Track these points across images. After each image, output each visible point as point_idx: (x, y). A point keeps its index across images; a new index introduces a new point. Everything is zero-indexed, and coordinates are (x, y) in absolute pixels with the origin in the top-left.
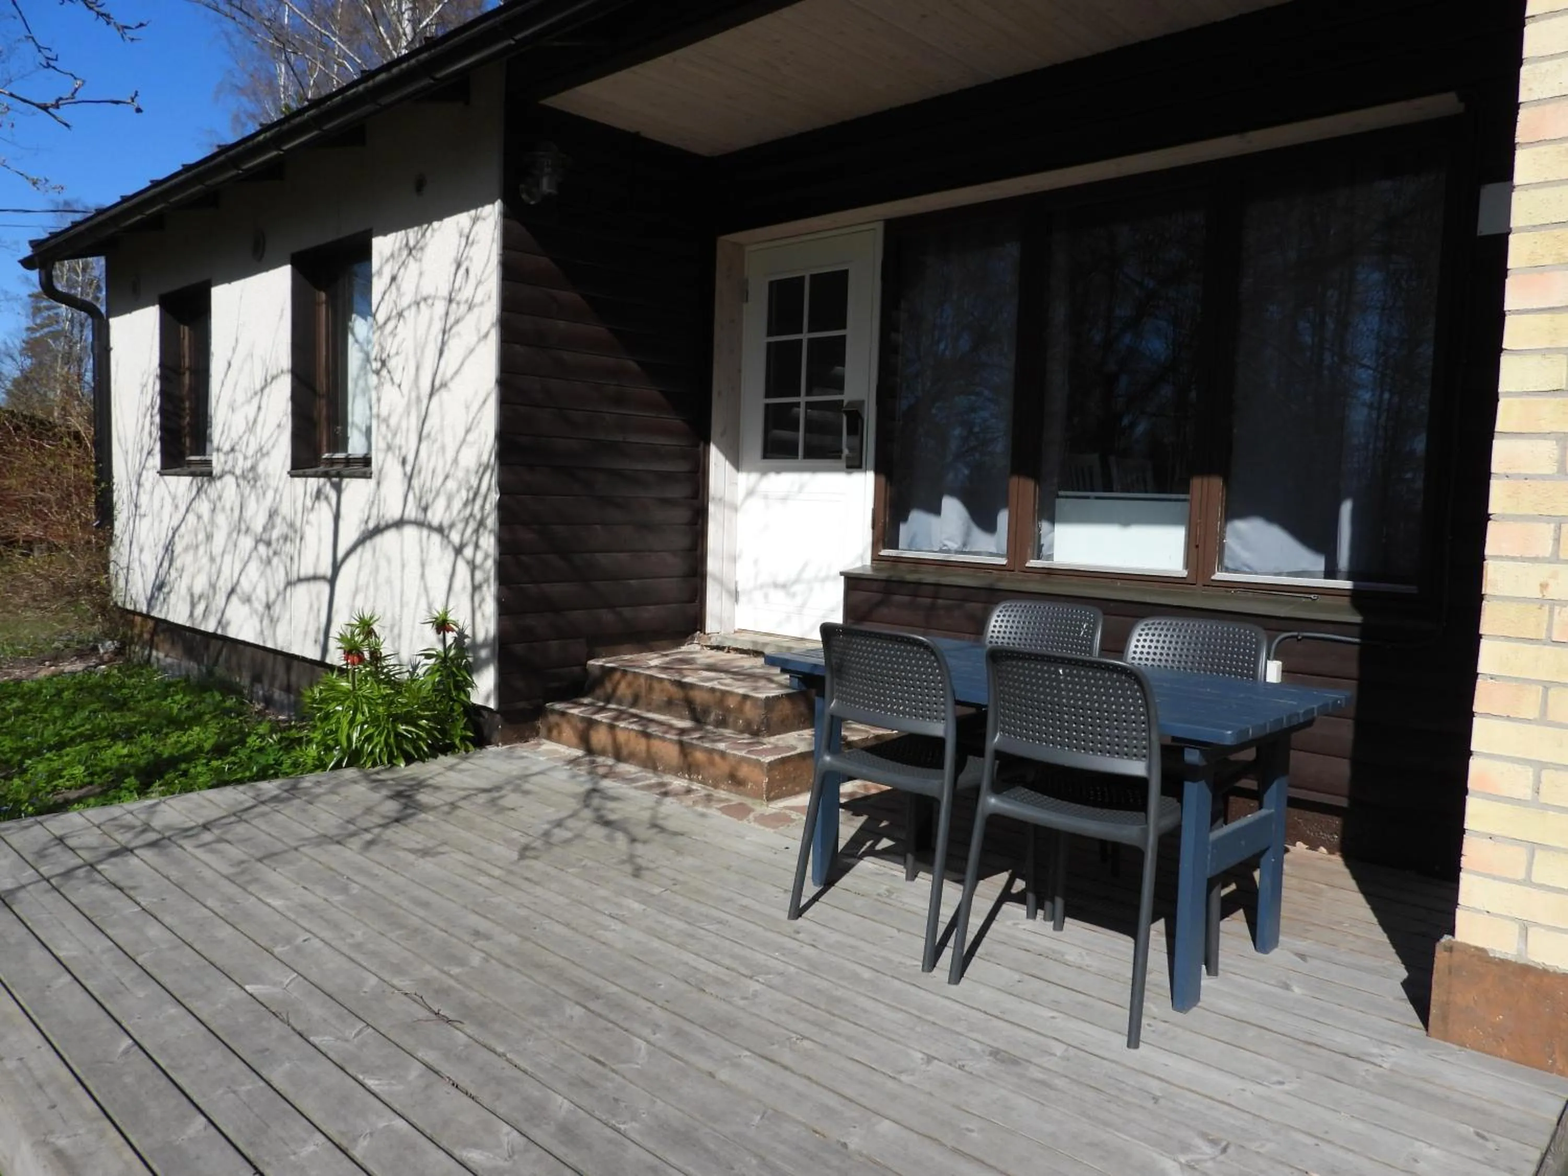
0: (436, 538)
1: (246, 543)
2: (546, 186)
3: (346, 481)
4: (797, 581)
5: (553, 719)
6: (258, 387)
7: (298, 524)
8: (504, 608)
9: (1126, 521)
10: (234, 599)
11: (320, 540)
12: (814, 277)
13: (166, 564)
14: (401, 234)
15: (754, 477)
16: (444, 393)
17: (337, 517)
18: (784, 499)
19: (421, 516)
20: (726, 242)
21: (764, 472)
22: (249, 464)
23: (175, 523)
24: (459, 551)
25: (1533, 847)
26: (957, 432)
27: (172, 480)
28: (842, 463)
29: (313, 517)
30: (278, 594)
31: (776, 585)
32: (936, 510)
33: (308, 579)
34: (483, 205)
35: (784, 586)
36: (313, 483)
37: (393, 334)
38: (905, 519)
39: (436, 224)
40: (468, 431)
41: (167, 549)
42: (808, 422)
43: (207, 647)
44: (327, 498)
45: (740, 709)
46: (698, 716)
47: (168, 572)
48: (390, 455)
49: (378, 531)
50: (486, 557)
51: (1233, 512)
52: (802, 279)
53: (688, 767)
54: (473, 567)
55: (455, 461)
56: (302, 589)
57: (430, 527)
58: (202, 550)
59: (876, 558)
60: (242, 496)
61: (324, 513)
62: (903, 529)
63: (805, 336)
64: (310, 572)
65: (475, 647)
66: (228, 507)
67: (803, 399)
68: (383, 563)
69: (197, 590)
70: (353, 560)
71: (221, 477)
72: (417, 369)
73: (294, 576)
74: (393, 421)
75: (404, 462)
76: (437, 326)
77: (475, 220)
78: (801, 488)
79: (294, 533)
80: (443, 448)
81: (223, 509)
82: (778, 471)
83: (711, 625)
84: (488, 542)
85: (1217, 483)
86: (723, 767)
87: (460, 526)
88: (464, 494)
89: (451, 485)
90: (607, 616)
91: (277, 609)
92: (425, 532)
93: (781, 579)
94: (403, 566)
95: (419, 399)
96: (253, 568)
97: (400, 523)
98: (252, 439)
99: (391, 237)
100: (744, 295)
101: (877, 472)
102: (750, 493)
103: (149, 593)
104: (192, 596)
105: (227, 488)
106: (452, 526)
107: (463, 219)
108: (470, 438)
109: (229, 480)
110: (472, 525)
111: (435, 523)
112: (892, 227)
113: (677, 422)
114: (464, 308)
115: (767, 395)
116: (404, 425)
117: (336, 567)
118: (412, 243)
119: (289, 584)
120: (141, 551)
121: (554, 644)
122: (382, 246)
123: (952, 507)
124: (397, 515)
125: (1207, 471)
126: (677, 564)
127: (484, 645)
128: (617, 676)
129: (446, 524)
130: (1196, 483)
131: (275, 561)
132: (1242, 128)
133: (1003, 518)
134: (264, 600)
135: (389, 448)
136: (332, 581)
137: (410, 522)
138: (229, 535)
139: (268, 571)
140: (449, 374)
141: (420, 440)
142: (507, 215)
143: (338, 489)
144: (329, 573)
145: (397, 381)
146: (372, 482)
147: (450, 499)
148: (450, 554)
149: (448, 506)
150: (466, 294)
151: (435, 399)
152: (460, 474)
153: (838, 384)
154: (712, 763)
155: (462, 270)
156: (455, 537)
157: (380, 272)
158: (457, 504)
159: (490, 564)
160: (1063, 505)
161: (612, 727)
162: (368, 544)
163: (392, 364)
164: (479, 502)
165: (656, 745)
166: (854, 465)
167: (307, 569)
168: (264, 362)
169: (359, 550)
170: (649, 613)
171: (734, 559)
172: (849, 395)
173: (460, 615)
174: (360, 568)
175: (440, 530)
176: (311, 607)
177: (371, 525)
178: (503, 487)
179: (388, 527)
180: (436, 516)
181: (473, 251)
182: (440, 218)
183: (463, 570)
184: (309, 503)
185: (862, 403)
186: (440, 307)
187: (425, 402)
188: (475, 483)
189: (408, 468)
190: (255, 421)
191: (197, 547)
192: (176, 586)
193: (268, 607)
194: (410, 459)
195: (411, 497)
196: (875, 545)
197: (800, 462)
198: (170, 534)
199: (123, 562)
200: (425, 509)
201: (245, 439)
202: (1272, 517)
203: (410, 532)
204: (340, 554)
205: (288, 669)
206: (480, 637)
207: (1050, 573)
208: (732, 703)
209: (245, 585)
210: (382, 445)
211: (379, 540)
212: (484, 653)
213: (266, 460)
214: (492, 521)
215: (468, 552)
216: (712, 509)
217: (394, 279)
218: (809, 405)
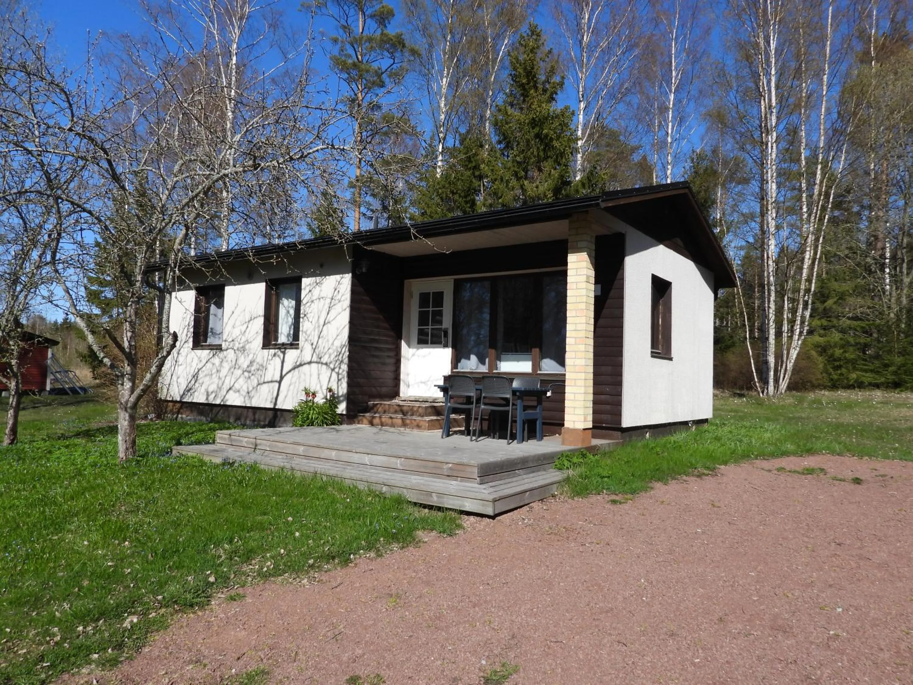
0: (324, 367)
1: (238, 372)
2: (364, 270)
3: (287, 350)
4: (428, 381)
5: (360, 418)
6: (247, 320)
7: (265, 364)
8: (349, 385)
9: (518, 360)
10: (231, 392)
11: (275, 369)
12: (433, 293)
13: (193, 382)
14: (314, 278)
15: (415, 350)
16: (329, 325)
17: (283, 362)
18: (424, 356)
19: (319, 360)
20: (406, 282)
21: (418, 349)
22: (241, 345)
23: (200, 366)
24: (333, 370)
25: (575, 408)
26: (473, 338)
27: (199, 352)
28: (442, 345)
29: (271, 362)
30: (253, 388)
31: (422, 382)
32: (469, 359)
33: (268, 382)
34: (345, 273)
35: (424, 383)
36: (272, 351)
37: (309, 307)
38: (460, 362)
39: (327, 277)
40: (338, 336)
41: (194, 377)
42: (431, 334)
43: (211, 411)
44: (279, 356)
45: (418, 411)
46: (404, 413)
47: (194, 384)
48: (306, 343)
49: (301, 365)
50: (343, 371)
51: (543, 357)
52: (429, 293)
53: (404, 425)
54: (338, 374)
55: (333, 344)
56: (265, 386)
57: (322, 363)
58: (214, 376)
59: (452, 372)
60: (237, 356)
61: (277, 361)
62: (459, 364)
63: (431, 309)
64: (270, 380)
65: (338, 397)
66: (230, 360)
67: (430, 327)
68: (302, 376)
69: (210, 389)
70: (290, 375)
71: (227, 350)
72: (319, 317)
73: (262, 381)
74: (308, 333)
75: (312, 344)
76: (327, 306)
77: (342, 278)
78: (430, 353)
79: (263, 368)
80: (328, 341)
81: (227, 361)
82: (422, 348)
83: (401, 395)
84: (345, 367)
85: (538, 350)
86: (415, 423)
87: (334, 363)
88: (335, 354)
89: (331, 351)
90: (374, 389)
91: (252, 394)
92: (320, 365)
93: (423, 381)
94: (311, 376)
95: (319, 326)
96: (241, 381)
97: (310, 363)
98: (243, 338)
99: (310, 279)
100: (412, 297)
101: (452, 348)
102: (413, 355)
103: (182, 393)
104: (207, 392)
105: (230, 355)
106: (331, 363)
107: (338, 277)
108: (338, 337)
109: (231, 352)
110: (338, 362)
111: (324, 362)
112: (455, 280)
113: (392, 333)
114: (337, 301)
115: (419, 326)
116: (313, 333)
117: (282, 378)
118: (318, 281)
119: (259, 384)
120: (178, 378)
121: (360, 396)
122: (306, 282)
123: (473, 358)
124: (309, 360)
125: (535, 347)
126: (391, 375)
127: (342, 396)
128: (378, 406)
129: (328, 362)
130: (533, 350)
131: (252, 377)
132: (539, 268)
133: (487, 360)
134: (246, 391)
135: (306, 340)
136: (280, 382)
137: (314, 362)
138: (230, 369)
139: (249, 381)
140: (331, 319)
141: (319, 338)
142: (353, 277)
143: (284, 353)
144: (278, 379)
145: (310, 320)
146: (299, 351)
147: (330, 355)
148: (330, 371)
149: (329, 357)
150: (339, 297)
151: (325, 327)
152: (334, 348)
153: (440, 322)
154: (412, 423)
155: (337, 291)
156: (332, 366)
157: (305, 289)
158: (333, 356)
159: (345, 374)
160: (502, 356)
161: (380, 417)
162: (296, 370)
163: (308, 316)
164: (341, 356)
165: (394, 420)
166: (446, 346)
167: (268, 378)
168: (250, 312)
169: (292, 372)
170: (384, 390)
171: (408, 375)
172: (444, 326)
173: (334, 387)
174: (292, 377)
175: (326, 364)
176: (269, 391)
177: (298, 363)
178: (350, 351)
179: (305, 364)
180: (325, 359)
181: (341, 286)
182: (329, 275)
183: (334, 375)
184: (270, 357)
185: (447, 329)
186: (328, 301)
187: (321, 327)
188: (340, 350)
189: (314, 347)
190: (245, 332)
191: (212, 375)
192: (199, 389)
193: (248, 393)
194: (315, 343)
195: (315, 354)
196: (452, 369)
197: (429, 345)
198: (196, 370)
199: (167, 382)
200: (320, 358)
201: (240, 337)
202: (551, 358)
203: (314, 366)
204: (284, 373)
205: (254, 414)
206: (340, 394)
207: (499, 373)
208: (415, 409)
209: (237, 386)
210: (304, 339)
211: (301, 368)
212: (341, 399)
213: (249, 345)
214: (346, 360)
215: (337, 370)
216: (402, 360)
217: (310, 291)
218: (432, 329)
